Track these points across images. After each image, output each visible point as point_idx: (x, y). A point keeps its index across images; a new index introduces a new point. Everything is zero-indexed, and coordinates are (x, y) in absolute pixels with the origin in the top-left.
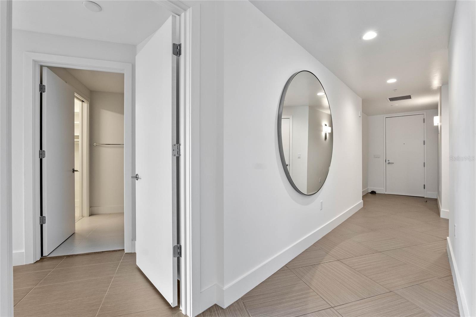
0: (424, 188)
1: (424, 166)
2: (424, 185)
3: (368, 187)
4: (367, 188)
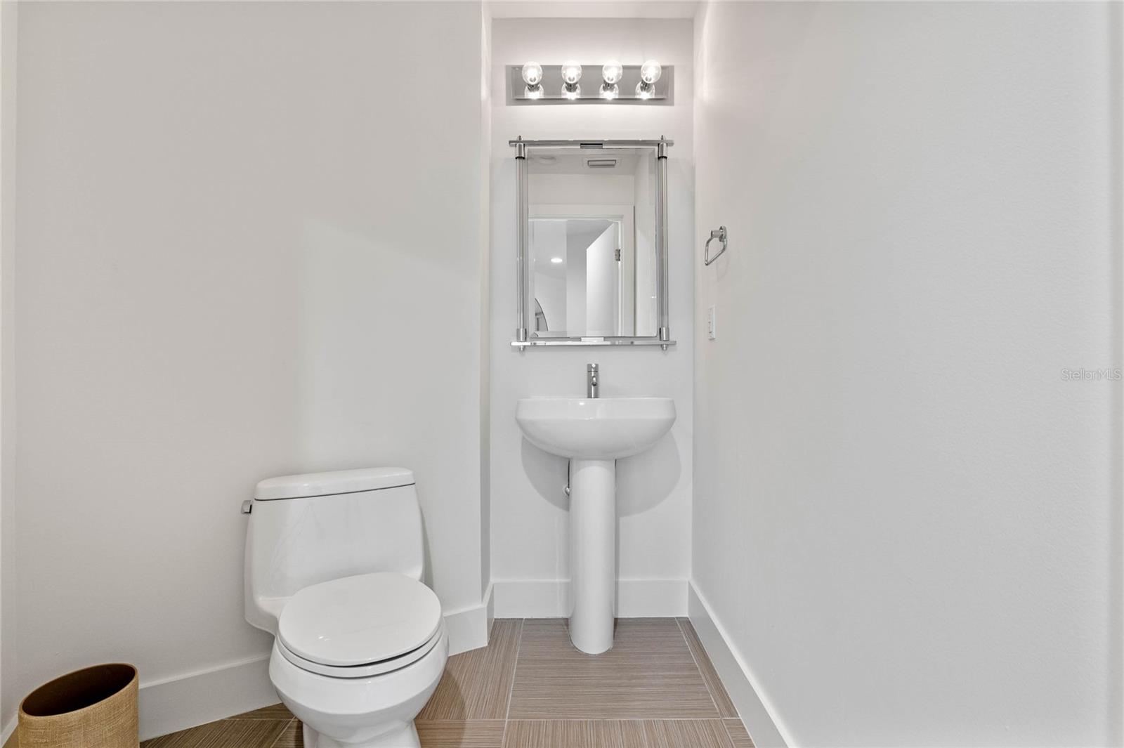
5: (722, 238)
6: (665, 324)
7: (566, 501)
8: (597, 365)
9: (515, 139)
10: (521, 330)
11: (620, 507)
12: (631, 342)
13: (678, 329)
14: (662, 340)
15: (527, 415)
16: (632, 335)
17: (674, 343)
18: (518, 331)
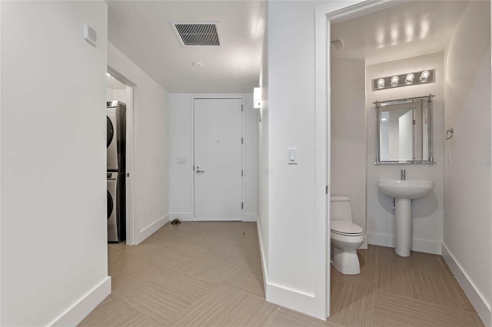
0: (242, 208)
1: (242, 175)
2: (242, 203)
3: (169, 213)
4: (167, 214)
5: (452, 132)
6: (432, 156)
7: (394, 212)
8: (405, 170)
9: (375, 102)
10: (378, 159)
11: (412, 216)
12: (420, 162)
13: (437, 158)
14: (431, 161)
15: (381, 185)
16: (421, 160)
17: (436, 163)
18: (376, 159)
